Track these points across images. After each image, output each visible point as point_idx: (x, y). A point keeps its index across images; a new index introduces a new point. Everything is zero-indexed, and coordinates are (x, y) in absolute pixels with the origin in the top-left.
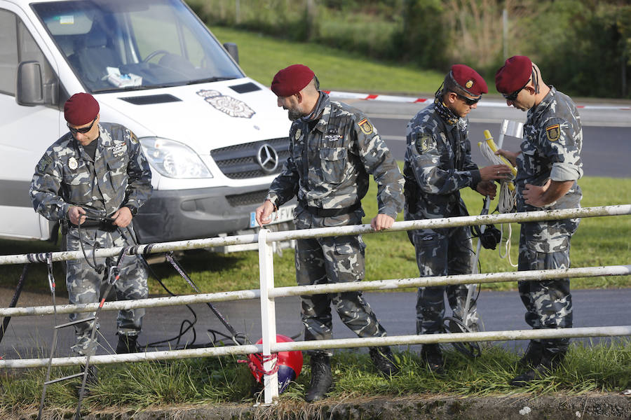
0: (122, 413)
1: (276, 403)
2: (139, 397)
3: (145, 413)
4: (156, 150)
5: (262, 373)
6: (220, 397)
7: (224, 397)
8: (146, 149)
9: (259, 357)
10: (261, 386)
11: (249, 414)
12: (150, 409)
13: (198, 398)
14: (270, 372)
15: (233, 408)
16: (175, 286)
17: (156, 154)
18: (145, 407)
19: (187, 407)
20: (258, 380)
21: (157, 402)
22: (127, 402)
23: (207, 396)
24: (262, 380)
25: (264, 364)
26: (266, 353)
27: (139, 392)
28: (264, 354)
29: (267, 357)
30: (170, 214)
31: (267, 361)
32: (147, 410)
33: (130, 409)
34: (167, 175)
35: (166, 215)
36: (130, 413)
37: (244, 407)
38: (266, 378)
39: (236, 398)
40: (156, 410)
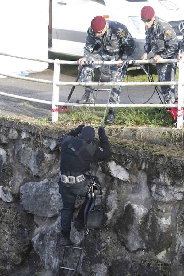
0: (118, 128)
1: (182, 128)
2: (126, 122)
3: (128, 128)
4: (136, 22)
5: (177, 116)
6: (158, 124)
7: (160, 124)
8: (132, 21)
9: (176, 109)
10: (175, 121)
11: (170, 132)
12: (130, 127)
13: (149, 124)
14: (180, 115)
15: (163, 129)
16: (140, 79)
17: (136, 23)
18: (127, 126)
19: (145, 127)
20: (175, 119)
21: (133, 124)
22: (120, 124)
23: (153, 124)
24: (176, 119)
25: (178, 112)
26: (179, 107)
27: (126, 120)
28: (178, 108)
29: (179, 109)
30: (140, 49)
31: (179, 111)
32: (129, 127)
33: (122, 127)
34: (140, 32)
35: (139, 49)
36: (122, 128)
37: (168, 129)
38: (178, 118)
39: (165, 125)
40: (132, 127)
